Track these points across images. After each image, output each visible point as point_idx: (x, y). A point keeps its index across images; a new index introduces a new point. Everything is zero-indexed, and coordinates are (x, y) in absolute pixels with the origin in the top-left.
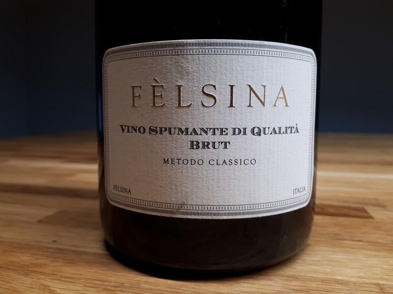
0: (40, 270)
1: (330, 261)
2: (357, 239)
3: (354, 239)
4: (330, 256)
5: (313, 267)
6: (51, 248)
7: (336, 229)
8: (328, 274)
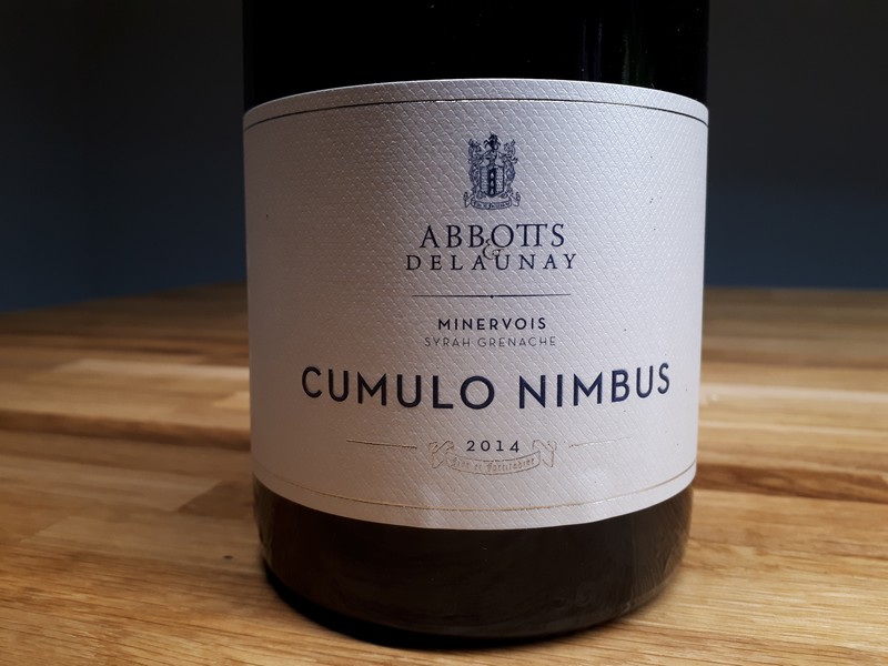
0: (215, 624)
1: (825, 605)
2: (877, 553)
3: (869, 554)
4: (825, 594)
5: (791, 620)
6: (225, 573)
7: (826, 530)
8: (825, 635)
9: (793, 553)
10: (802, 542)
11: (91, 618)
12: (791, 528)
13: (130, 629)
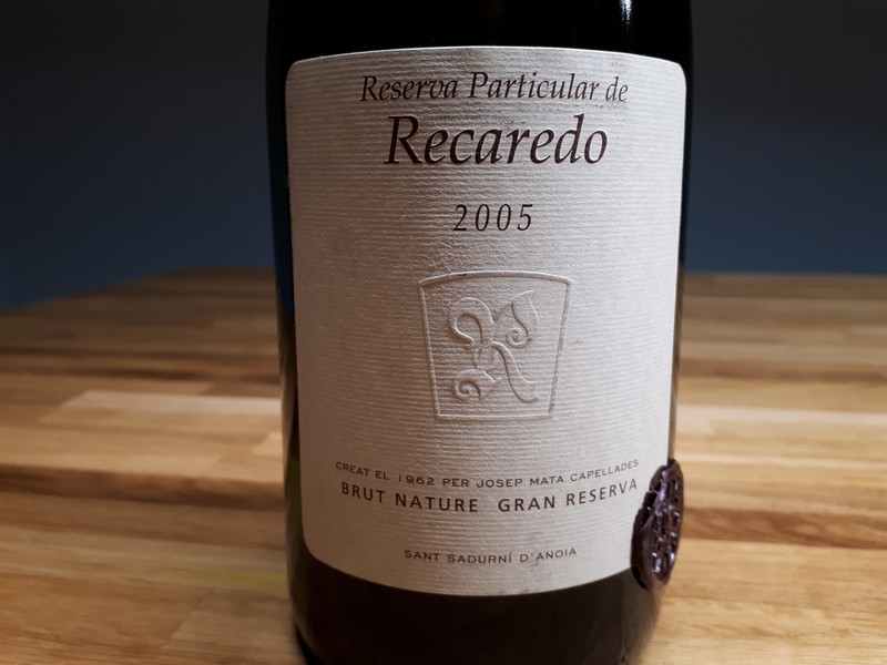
9: (853, 614)
10: (856, 601)
12: (841, 585)
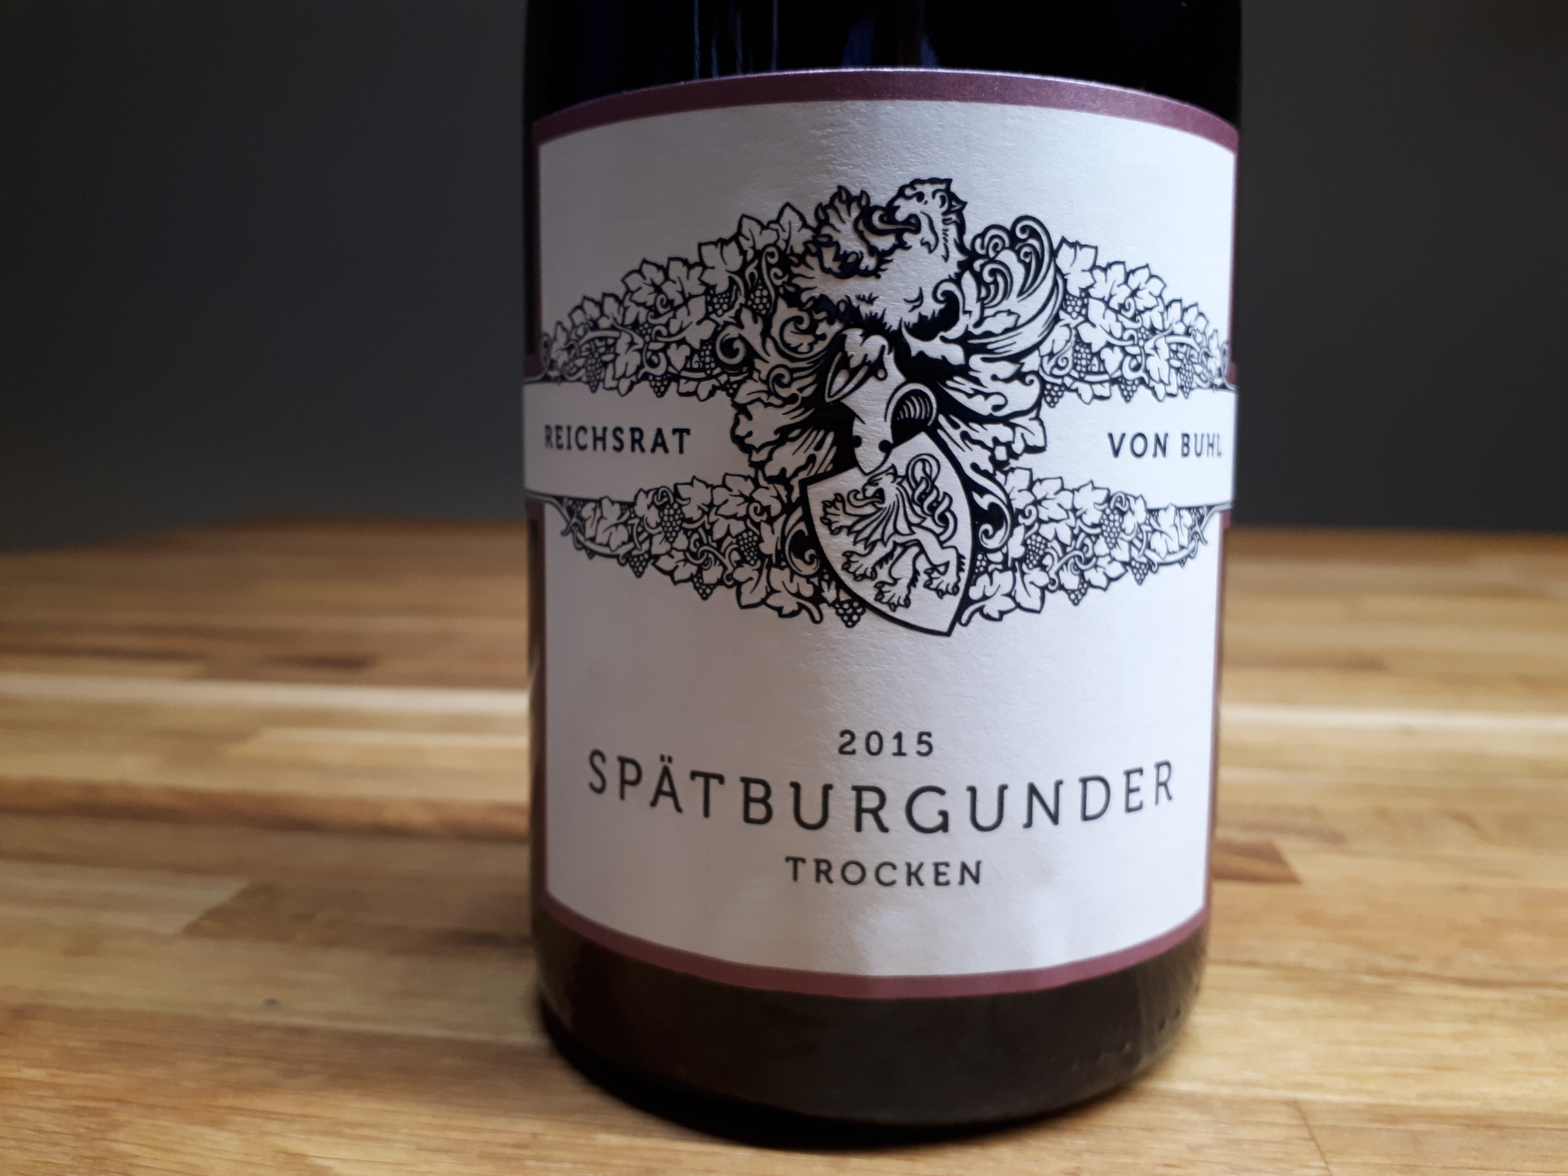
0: (258, 1103)
2: (1245, 957)
6: (268, 1027)
11: (57, 1104)
13: (123, 1117)
